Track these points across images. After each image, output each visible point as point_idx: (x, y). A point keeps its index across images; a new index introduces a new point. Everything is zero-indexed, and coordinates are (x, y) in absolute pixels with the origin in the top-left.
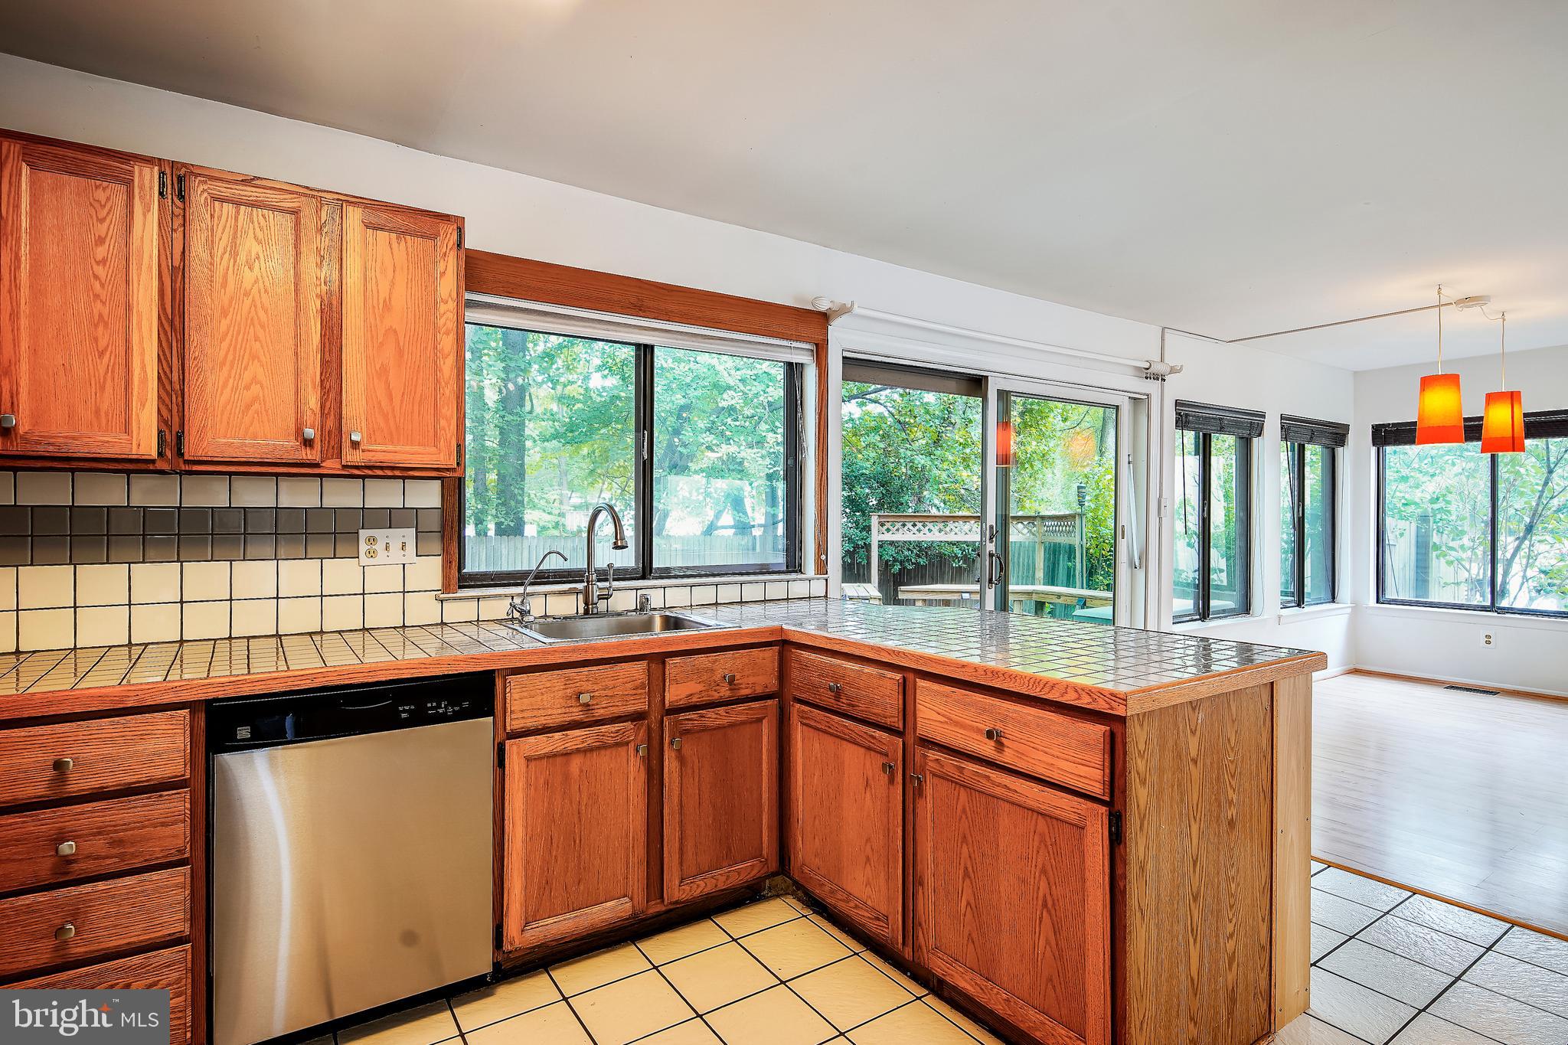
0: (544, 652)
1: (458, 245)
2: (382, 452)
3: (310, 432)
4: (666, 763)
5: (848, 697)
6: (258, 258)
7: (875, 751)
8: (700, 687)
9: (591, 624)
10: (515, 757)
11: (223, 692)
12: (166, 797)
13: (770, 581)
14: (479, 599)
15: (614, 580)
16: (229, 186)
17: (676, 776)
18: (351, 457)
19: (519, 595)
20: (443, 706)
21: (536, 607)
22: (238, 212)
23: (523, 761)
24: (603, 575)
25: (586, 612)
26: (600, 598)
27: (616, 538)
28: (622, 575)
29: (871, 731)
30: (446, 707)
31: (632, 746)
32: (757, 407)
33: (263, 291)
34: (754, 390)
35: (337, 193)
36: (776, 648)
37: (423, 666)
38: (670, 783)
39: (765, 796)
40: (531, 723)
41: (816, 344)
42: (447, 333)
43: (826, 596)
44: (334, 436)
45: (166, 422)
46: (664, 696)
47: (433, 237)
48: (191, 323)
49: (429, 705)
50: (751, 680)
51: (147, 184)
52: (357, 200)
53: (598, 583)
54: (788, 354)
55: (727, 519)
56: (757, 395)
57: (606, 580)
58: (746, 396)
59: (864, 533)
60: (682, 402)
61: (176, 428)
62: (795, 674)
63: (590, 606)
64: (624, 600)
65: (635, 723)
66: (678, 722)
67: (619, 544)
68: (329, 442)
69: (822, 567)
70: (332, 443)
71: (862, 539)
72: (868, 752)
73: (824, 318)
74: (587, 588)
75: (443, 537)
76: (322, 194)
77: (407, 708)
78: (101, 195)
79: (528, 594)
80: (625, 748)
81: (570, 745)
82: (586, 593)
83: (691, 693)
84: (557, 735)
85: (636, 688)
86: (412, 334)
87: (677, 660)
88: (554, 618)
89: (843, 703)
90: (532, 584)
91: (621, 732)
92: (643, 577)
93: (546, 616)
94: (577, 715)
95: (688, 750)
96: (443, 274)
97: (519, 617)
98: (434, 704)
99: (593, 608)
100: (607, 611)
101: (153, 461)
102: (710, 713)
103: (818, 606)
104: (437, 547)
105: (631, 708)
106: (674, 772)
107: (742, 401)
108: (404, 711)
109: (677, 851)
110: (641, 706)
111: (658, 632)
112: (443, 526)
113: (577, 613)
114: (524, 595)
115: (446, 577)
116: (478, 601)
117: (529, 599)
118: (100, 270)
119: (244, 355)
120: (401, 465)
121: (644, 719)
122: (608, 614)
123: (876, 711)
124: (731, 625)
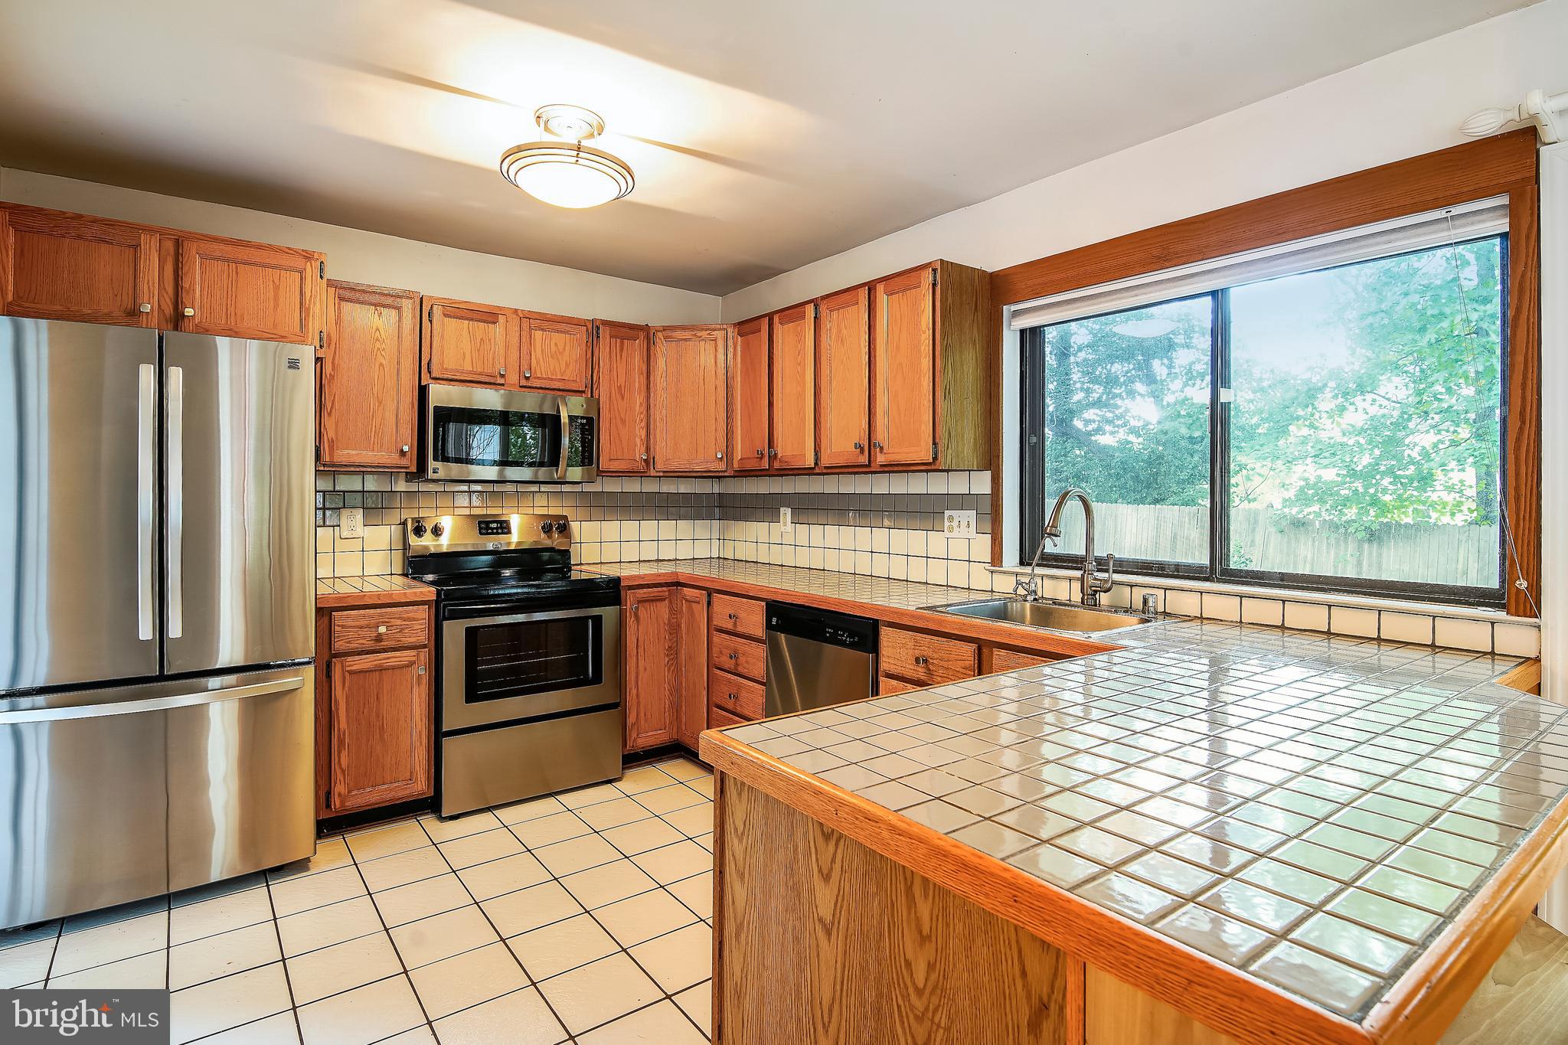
1: (933, 285)
2: (893, 453)
12: (760, 646)
18: (880, 459)
20: (845, 635)
24: (1102, 565)
25: (1083, 601)
30: (847, 637)
41: (1509, 193)
42: (926, 356)
47: (919, 285)
48: (823, 388)
49: (840, 633)
51: (810, 315)
53: (1097, 573)
54: (1443, 230)
69: (1522, 603)
73: (1527, 138)
75: (992, 519)
78: (799, 329)
85: (966, 668)
87: (1003, 652)
92: (1207, 578)
96: (923, 311)
97: (1024, 595)
101: (814, 468)
104: (988, 527)
108: (828, 632)
112: (991, 509)
114: (1034, 576)
115: (993, 552)
118: (799, 368)
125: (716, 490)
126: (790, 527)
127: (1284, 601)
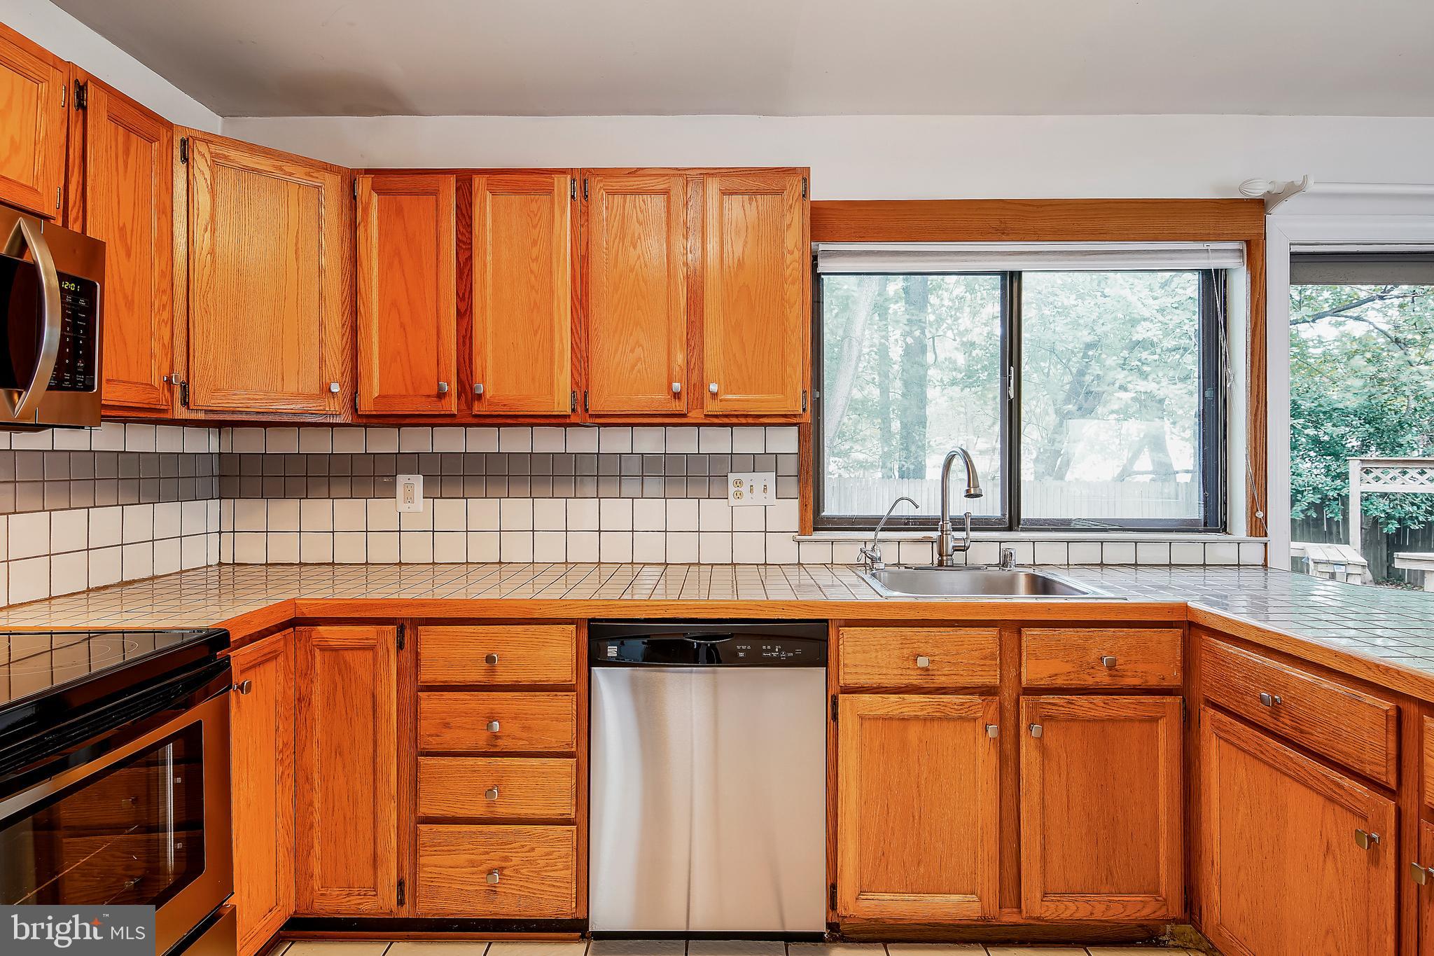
0: (879, 606)
1: (803, 196)
2: (735, 400)
3: (677, 386)
4: (1023, 750)
5: (1293, 718)
6: (640, 238)
7: (1342, 806)
8: (1068, 667)
9: (946, 577)
10: (848, 714)
11: (599, 614)
12: (560, 697)
13: (1179, 541)
14: (832, 542)
15: (972, 530)
16: (618, 180)
17: (1036, 771)
18: (712, 407)
19: (871, 541)
20: (777, 650)
21: (888, 554)
22: (625, 201)
23: (857, 720)
24: (958, 524)
25: (941, 564)
26: (956, 549)
27: (969, 485)
28: (982, 524)
29: (1335, 775)
30: (780, 651)
31: (979, 723)
32: (1180, 338)
33: (643, 266)
34: (1176, 320)
35: (699, 168)
36: (1179, 632)
37: (760, 608)
38: (1028, 775)
39: (1163, 818)
40: (863, 680)
41: (1246, 241)
42: (793, 283)
43: (1265, 565)
44: (697, 388)
45: (577, 384)
46: (1020, 673)
47: (780, 192)
48: (593, 302)
49: (764, 647)
50: (1141, 667)
51: (563, 191)
52: (716, 171)
53: (953, 533)
54: (1204, 259)
55: (1145, 462)
56: (1180, 325)
57: (963, 530)
58: (1166, 327)
59: (1338, 482)
60: (1089, 339)
61: (584, 389)
62: (1206, 668)
63: (945, 558)
64: (985, 551)
65: (983, 698)
66: (1037, 705)
67: (972, 492)
68: (694, 394)
69: (1258, 527)
70: (697, 395)
71: (1335, 489)
72: (1330, 806)
73: (1260, 206)
74: (941, 538)
75: (799, 481)
76: (687, 172)
77: (744, 647)
78: (534, 206)
79: (880, 541)
80: (972, 724)
81: (908, 711)
82: (941, 541)
83: (1056, 672)
84: (893, 698)
85: (985, 658)
86: (762, 288)
87: (1036, 631)
88: (906, 568)
89: (1283, 723)
90: (882, 530)
91: (966, 706)
92: (1010, 529)
93: (898, 565)
94: (915, 679)
95: (1052, 740)
96: (789, 226)
97: (870, 563)
98: (769, 647)
99: (947, 560)
100: (966, 564)
101: (569, 416)
102: (1082, 701)
103: (1253, 579)
104: (794, 491)
105: (978, 681)
106: (1034, 763)
107: (1161, 332)
108: (741, 650)
109: (1038, 858)
110: (991, 679)
111: (1022, 597)
112: (799, 472)
113: (932, 563)
114: (876, 541)
115: (802, 520)
116: (832, 544)
117: (880, 545)
118: (535, 266)
119: (629, 324)
120: (752, 413)
121: (995, 694)
122: (966, 567)
123: (1345, 749)
124: (1113, 596)
125: (214, 448)
126: (420, 504)
127: (1102, 543)
